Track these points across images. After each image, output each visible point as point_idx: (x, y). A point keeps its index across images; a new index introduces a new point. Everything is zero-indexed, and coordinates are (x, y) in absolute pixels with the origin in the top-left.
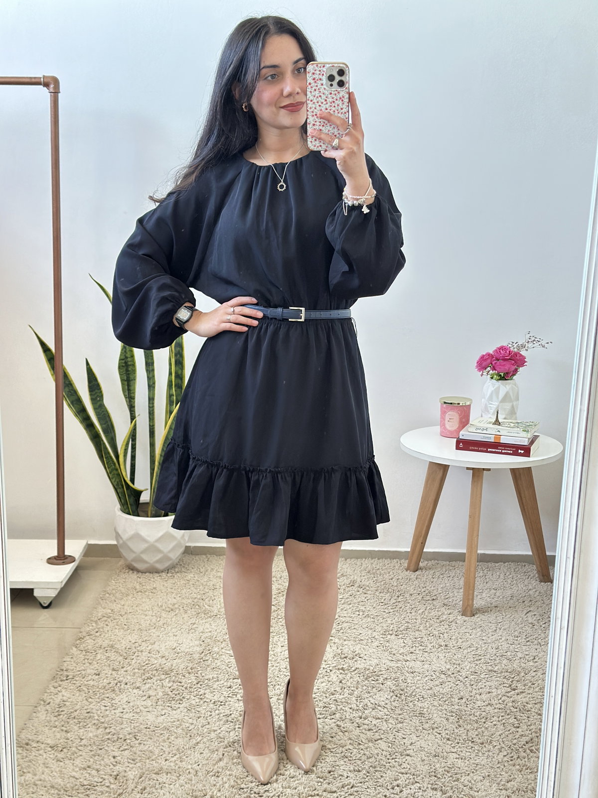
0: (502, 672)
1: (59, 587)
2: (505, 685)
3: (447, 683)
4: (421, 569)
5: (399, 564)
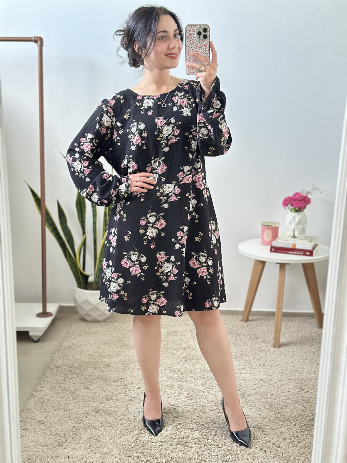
0: (296, 380)
1: (43, 330)
2: (298, 387)
3: (264, 386)
4: (250, 321)
5: (237, 318)
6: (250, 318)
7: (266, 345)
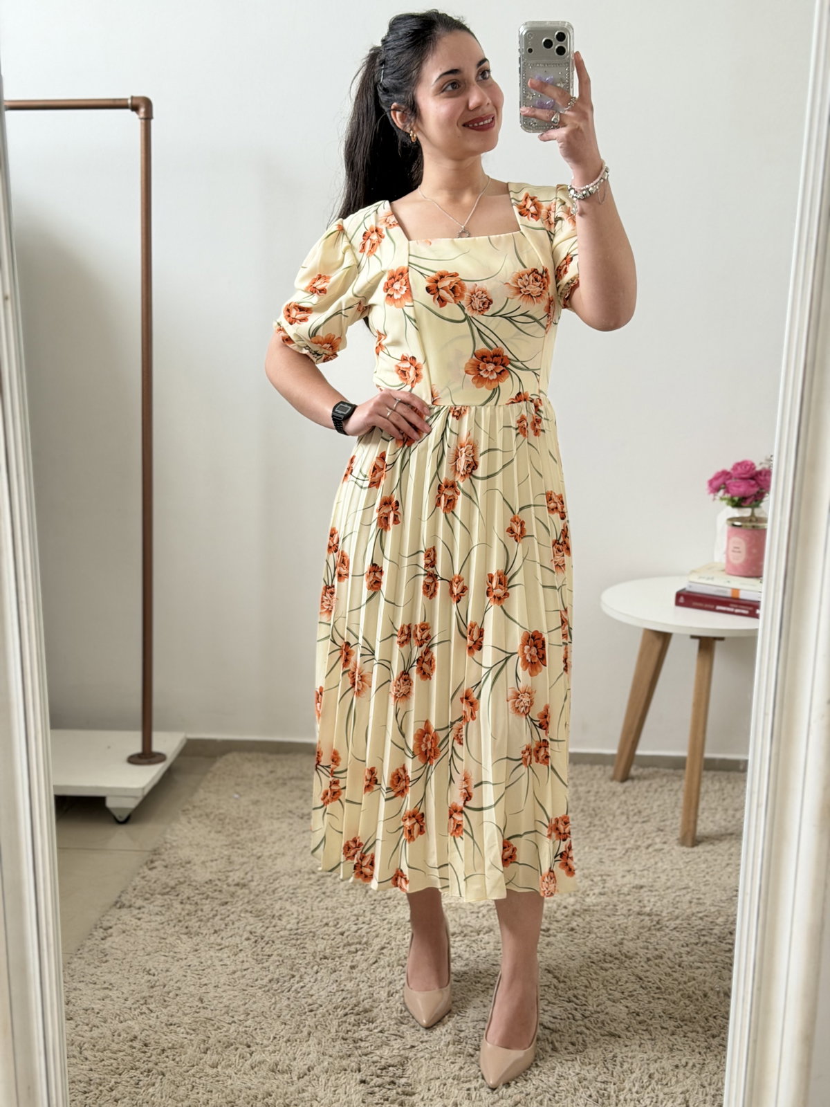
4: (632, 778)
5: (602, 772)
6: (633, 772)
7: (664, 840)
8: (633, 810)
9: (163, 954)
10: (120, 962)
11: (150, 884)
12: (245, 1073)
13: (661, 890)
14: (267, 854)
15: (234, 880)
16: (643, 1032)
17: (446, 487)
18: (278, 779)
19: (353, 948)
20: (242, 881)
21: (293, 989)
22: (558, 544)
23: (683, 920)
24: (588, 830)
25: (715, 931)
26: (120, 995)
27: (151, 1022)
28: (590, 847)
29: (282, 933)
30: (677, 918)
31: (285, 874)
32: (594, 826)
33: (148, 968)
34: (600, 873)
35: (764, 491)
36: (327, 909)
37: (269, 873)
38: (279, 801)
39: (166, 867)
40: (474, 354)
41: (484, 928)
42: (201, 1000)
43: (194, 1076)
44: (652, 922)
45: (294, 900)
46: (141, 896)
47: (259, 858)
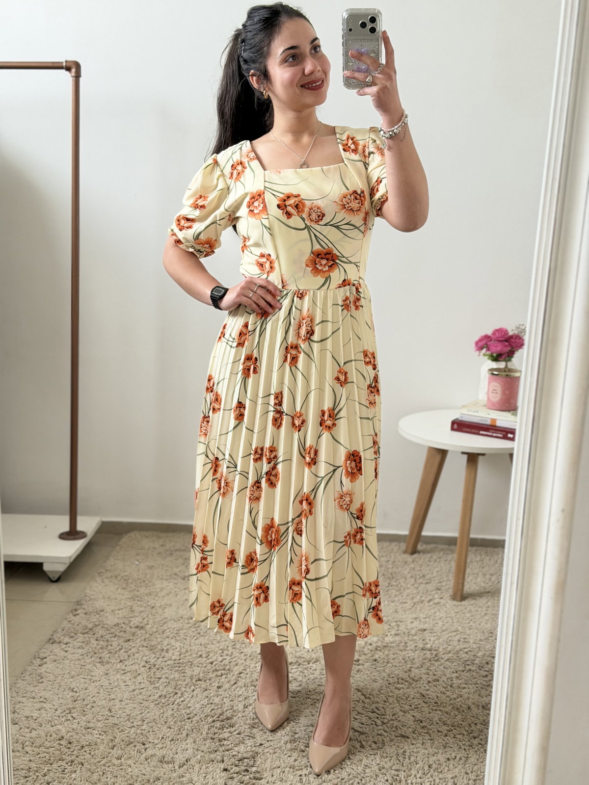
4: (419, 552)
5: (397, 547)
6: (419, 547)
7: (441, 596)
8: (419, 575)
9: (82, 676)
10: (52, 683)
11: (74, 626)
12: (141, 764)
13: (438, 632)
14: (158, 605)
15: (134, 624)
16: (425, 734)
17: (292, 348)
18: (167, 551)
19: (219, 673)
20: (141, 625)
21: (176, 703)
22: (371, 387)
23: (453, 654)
24: (387, 589)
25: (476, 662)
26: (52, 707)
27: (74, 726)
28: (388, 601)
29: (169, 662)
30: (450, 652)
31: (171, 619)
32: (392, 586)
33: (72, 688)
34: (395, 620)
35: (514, 349)
36: (201, 645)
37: (160, 619)
38: (167, 566)
39: (86, 614)
40: (312, 252)
41: (313, 659)
42: (110, 711)
43: (104, 765)
44: (432, 655)
45: (178, 638)
46: (68, 635)
47: (153, 607)
